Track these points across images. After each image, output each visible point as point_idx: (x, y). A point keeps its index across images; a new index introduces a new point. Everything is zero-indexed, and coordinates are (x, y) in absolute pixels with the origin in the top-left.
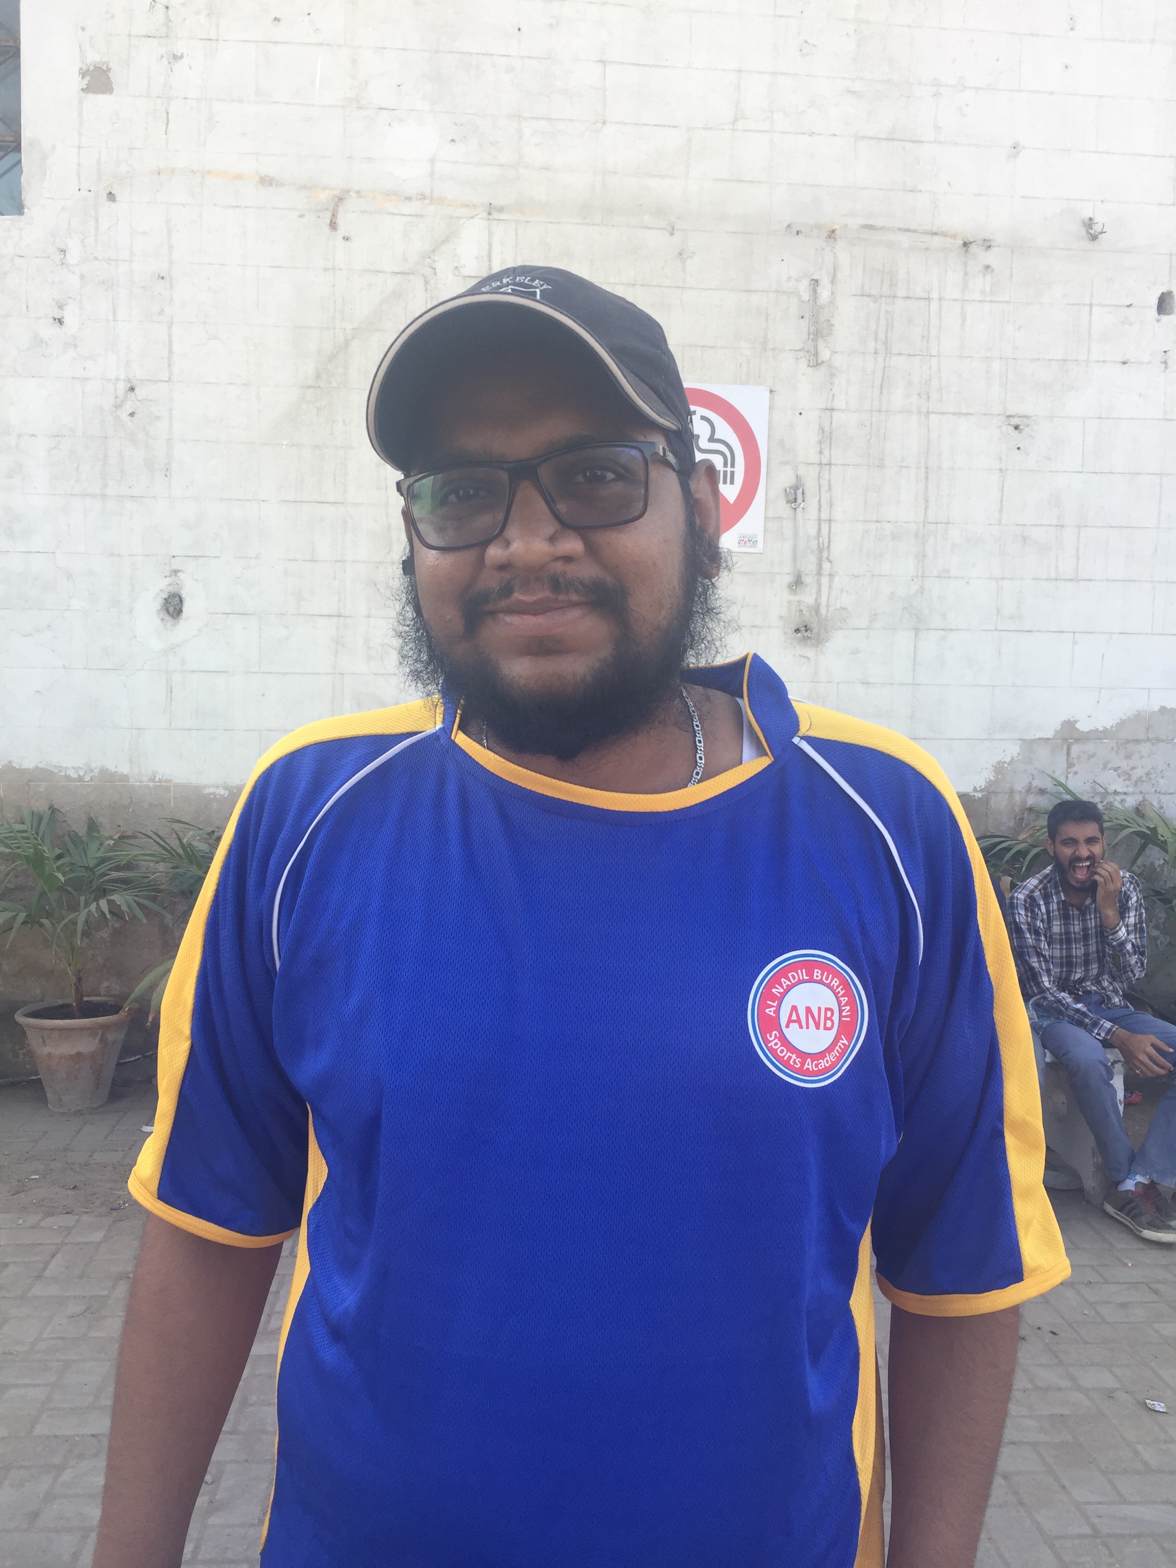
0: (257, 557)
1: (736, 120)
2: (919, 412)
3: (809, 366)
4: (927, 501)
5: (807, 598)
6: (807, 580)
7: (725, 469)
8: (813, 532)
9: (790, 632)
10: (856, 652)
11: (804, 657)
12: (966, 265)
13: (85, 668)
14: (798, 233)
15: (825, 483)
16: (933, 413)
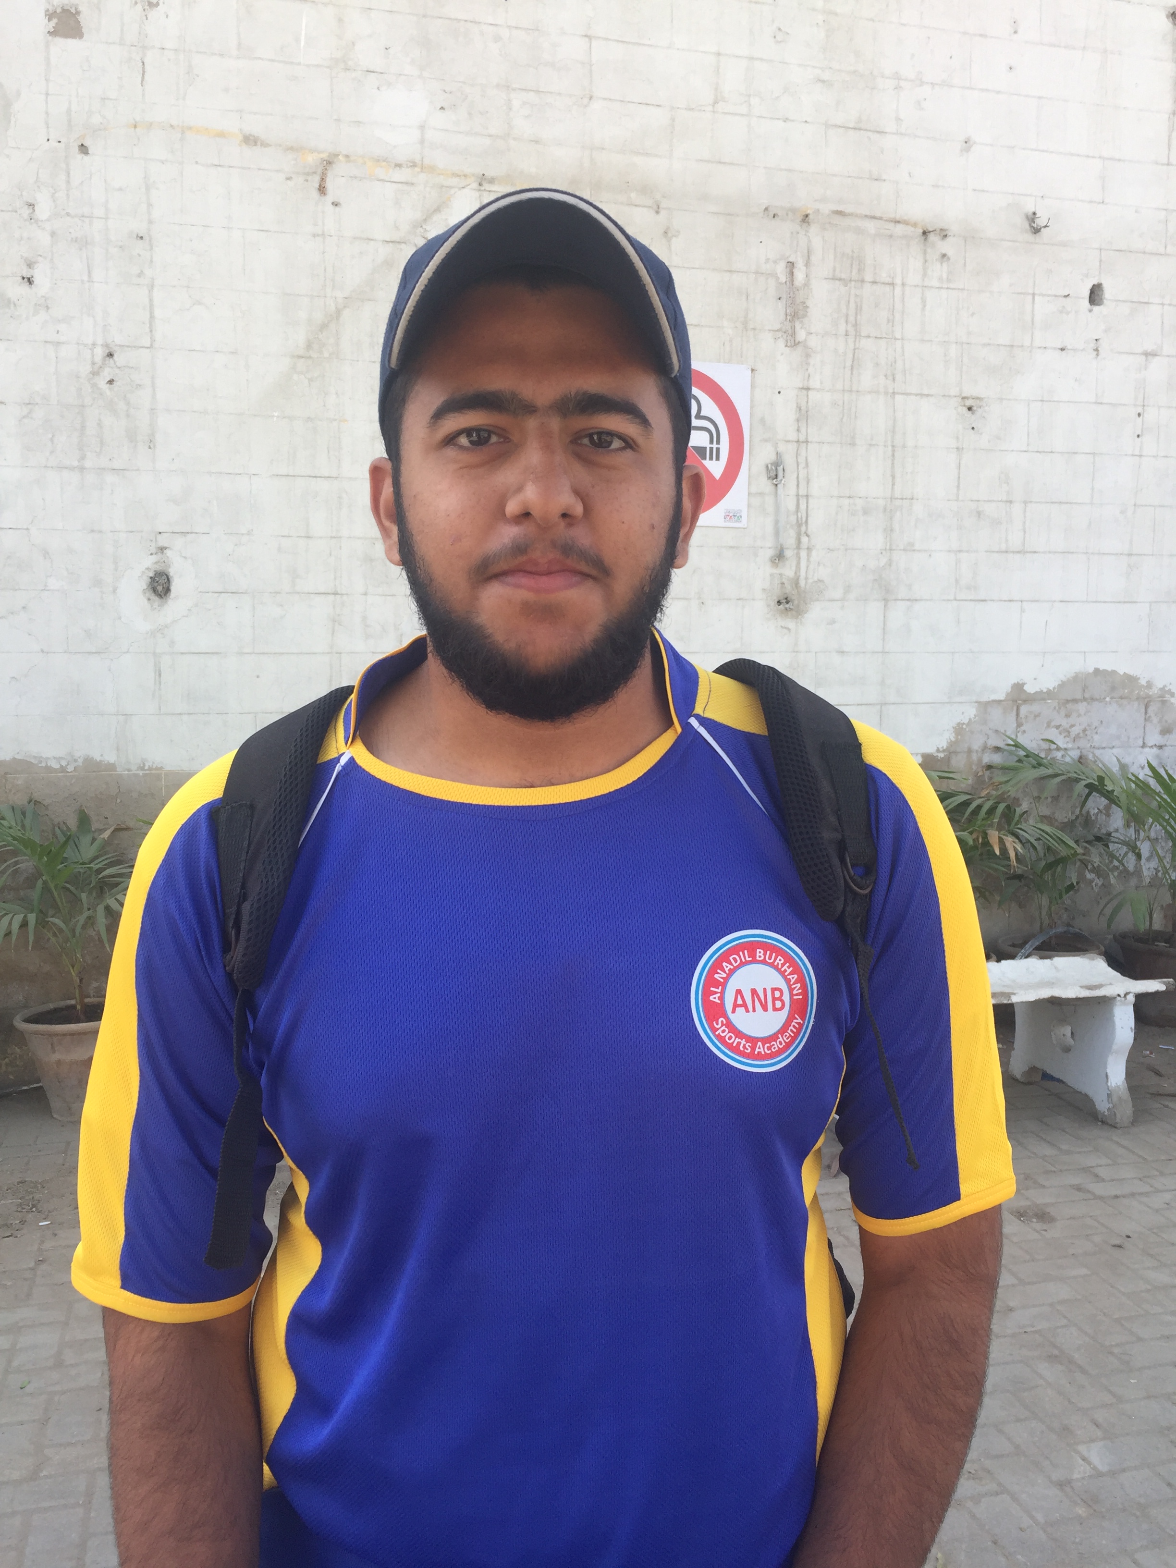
0: (249, 533)
1: (715, 102)
2: (886, 393)
3: (786, 346)
4: (893, 477)
5: (788, 571)
6: (788, 553)
7: (711, 446)
8: (792, 507)
9: (773, 603)
10: (833, 622)
11: (786, 628)
12: (925, 253)
13: (65, 652)
14: (774, 217)
15: (802, 460)
16: (898, 393)
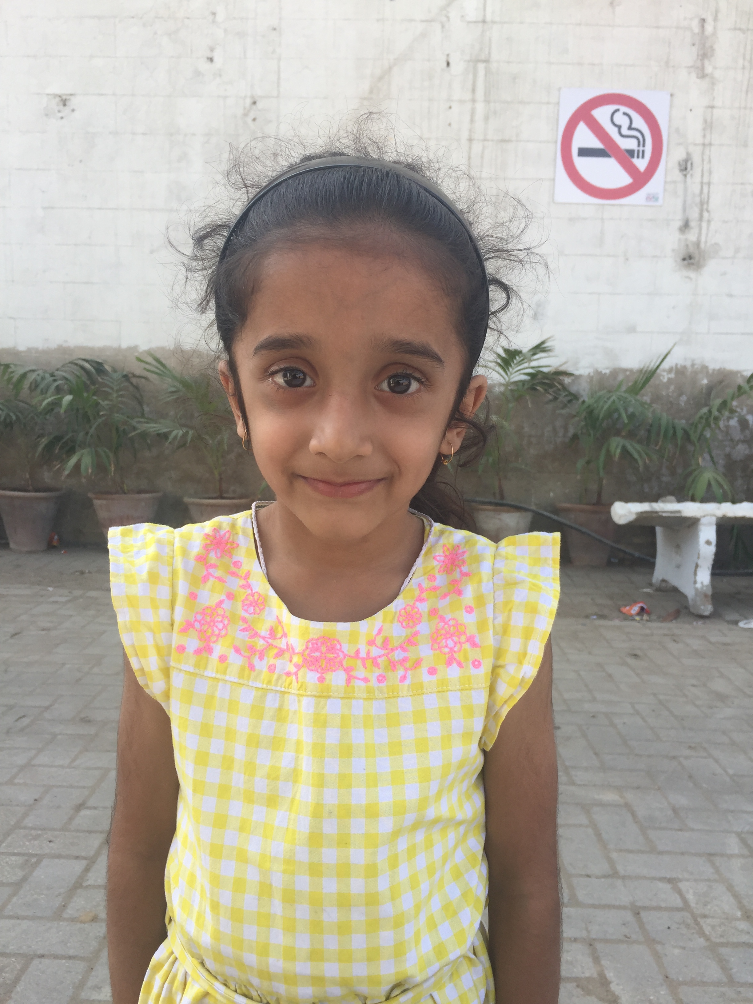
3: (697, 78)
5: (692, 236)
6: (693, 224)
7: (639, 148)
8: (697, 191)
9: (680, 260)
10: (724, 274)
11: (689, 277)
15: (706, 158)
